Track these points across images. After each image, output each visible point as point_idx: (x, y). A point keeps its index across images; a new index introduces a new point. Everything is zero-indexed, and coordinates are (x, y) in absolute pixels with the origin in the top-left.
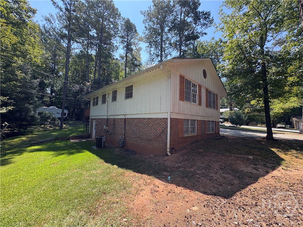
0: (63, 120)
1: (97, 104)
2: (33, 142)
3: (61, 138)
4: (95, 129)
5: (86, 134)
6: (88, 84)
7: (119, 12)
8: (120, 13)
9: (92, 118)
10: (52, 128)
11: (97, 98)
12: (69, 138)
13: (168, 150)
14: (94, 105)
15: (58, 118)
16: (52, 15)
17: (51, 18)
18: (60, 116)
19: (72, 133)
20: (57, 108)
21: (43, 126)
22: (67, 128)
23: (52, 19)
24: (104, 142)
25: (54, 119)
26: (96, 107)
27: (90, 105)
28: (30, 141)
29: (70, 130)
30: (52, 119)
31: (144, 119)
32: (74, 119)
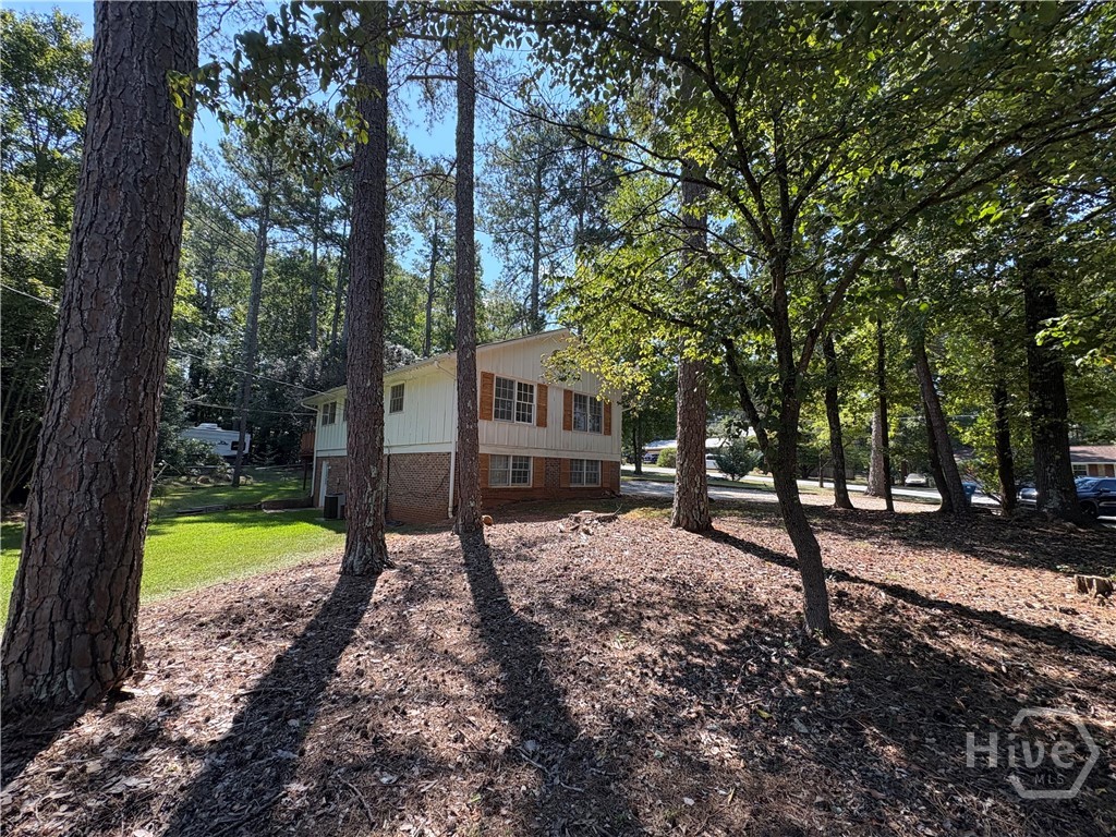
0: (241, 462)
1: (333, 421)
2: (179, 510)
3: (240, 505)
4: (328, 483)
5: (302, 497)
6: (315, 354)
7: (410, 144)
8: (412, 148)
9: (320, 455)
10: (209, 483)
11: (334, 405)
12: (260, 506)
13: (450, 509)
14: (325, 423)
15: (225, 457)
16: (209, 147)
17: (205, 157)
18: (227, 451)
19: (267, 495)
20: (220, 429)
21: (184, 478)
22: (251, 485)
23: (206, 159)
24: (343, 507)
25: (213, 460)
26: (329, 427)
27: (315, 420)
28: (172, 507)
29: (258, 488)
30: (208, 460)
31: (421, 454)
32: (268, 461)
